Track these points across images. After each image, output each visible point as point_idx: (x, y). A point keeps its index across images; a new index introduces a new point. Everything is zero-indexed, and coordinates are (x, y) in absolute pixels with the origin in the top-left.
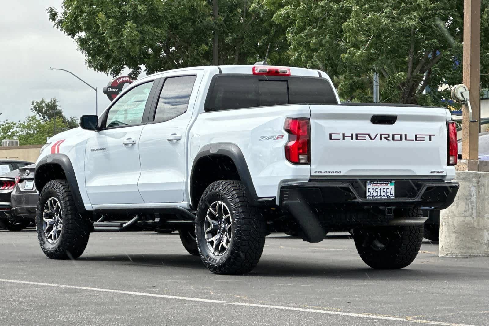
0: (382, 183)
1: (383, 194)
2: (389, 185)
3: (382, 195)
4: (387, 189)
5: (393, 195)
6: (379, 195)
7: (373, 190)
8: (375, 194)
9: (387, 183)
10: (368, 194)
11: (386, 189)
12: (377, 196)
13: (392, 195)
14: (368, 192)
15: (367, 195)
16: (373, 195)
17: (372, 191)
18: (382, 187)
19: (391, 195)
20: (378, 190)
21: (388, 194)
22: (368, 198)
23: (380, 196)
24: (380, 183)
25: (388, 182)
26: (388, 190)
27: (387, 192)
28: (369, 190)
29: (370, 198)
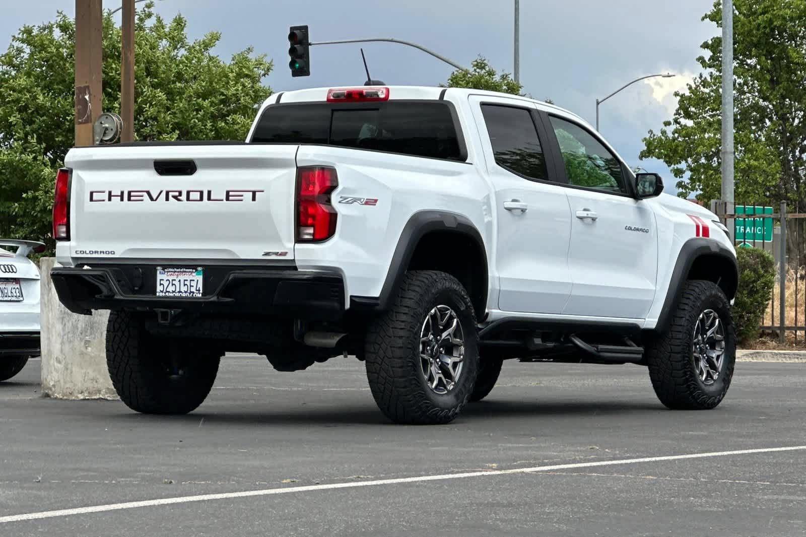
0: (182, 270)
1: (184, 289)
2: (194, 274)
3: (182, 290)
4: (191, 280)
5: (201, 292)
6: (178, 290)
7: (168, 282)
8: (171, 288)
9: (191, 270)
10: (159, 288)
11: (189, 281)
12: (173, 292)
13: (199, 290)
14: (161, 284)
15: (158, 290)
16: (168, 290)
17: (166, 284)
18: (182, 277)
19: (197, 290)
20: (176, 283)
21: (193, 289)
22: (158, 294)
23: (180, 292)
24: (179, 270)
25: (193, 269)
26: (192, 282)
27: (191, 286)
28: (162, 282)
29: (161, 294)
